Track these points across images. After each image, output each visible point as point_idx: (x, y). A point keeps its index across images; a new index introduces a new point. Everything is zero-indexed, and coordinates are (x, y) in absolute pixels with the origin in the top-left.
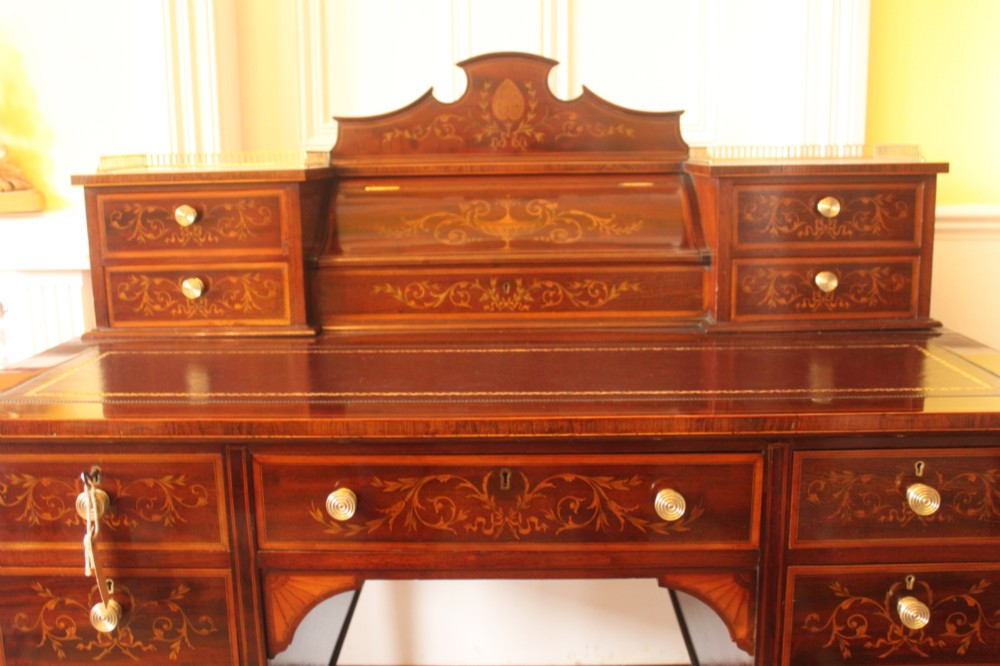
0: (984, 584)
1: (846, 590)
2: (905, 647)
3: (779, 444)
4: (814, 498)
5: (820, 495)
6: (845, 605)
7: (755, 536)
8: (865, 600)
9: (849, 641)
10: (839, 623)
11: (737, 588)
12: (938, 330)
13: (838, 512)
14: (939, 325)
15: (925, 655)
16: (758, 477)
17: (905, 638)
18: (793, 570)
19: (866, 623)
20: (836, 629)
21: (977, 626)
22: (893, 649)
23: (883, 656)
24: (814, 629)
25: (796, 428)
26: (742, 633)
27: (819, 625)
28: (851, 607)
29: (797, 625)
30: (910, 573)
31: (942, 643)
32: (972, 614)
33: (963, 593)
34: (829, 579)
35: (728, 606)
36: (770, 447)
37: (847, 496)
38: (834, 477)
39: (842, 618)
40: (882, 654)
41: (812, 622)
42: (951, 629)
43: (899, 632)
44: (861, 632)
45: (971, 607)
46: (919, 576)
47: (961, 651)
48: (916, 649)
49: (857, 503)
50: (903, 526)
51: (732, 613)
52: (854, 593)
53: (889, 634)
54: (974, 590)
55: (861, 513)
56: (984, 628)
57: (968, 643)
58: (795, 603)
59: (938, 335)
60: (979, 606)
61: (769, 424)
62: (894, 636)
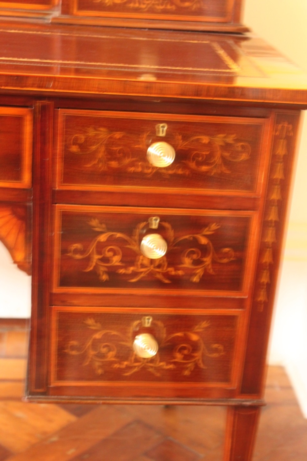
0: (214, 227)
1: (104, 226)
2: (151, 274)
3: (45, 102)
4: (74, 149)
5: (81, 146)
6: (103, 238)
7: (27, 177)
8: (119, 235)
9: (107, 267)
10: (99, 253)
11: (14, 220)
12: (248, 35)
13: (96, 162)
14: (247, 30)
15: (167, 281)
16: (28, 129)
17: (152, 267)
18: (60, 207)
19: (121, 253)
20: (96, 257)
21: (208, 260)
22: (142, 275)
23: (134, 280)
24: (78, 256)
25: (53, 87)
26: (20, 256)
27: (82, 252)
28: (108, 240)
29: (64, 251)
30: (154, 216)
31: (180, 273)
32: (204, 250)
33: (197, 233)
34: (89, 216)
35: (8, 234)
36: (39, 104)
37: (103, 149)
38: (92, 132)
39: (100, 248)
40: (133, 278)
41: (76, 251)
42: (187, 262)
43: (146, 262)
44: (116, 260)
45: (204, 245)
46: (163, 218)
47: (196, 279)
48: (159, 276)
49: (111, 155)
50: (149, 176)
51: (11, 239)
52: (109, 229)
53: (139, 263)
54: (207, 232)
55: (114, 164)
56: (214, 262)
57: (202, 274)
58: (62, 234)
59: (246, 39)
60: (211, 244)
61: (30, 82)
62: (143, 266)
